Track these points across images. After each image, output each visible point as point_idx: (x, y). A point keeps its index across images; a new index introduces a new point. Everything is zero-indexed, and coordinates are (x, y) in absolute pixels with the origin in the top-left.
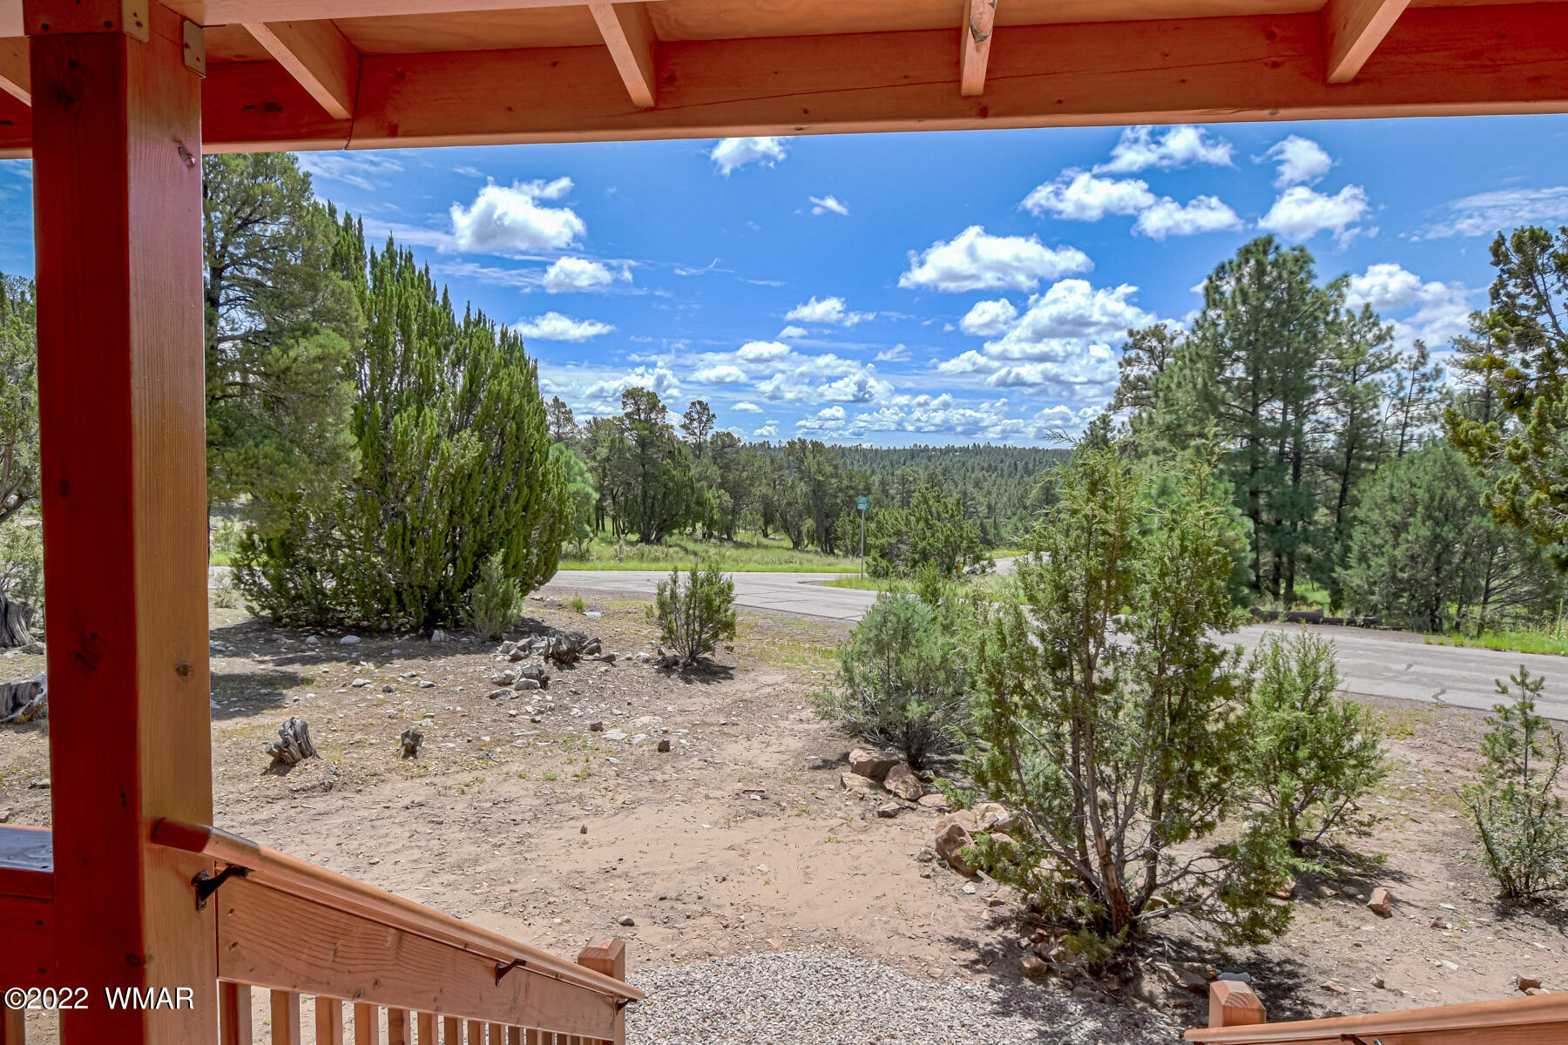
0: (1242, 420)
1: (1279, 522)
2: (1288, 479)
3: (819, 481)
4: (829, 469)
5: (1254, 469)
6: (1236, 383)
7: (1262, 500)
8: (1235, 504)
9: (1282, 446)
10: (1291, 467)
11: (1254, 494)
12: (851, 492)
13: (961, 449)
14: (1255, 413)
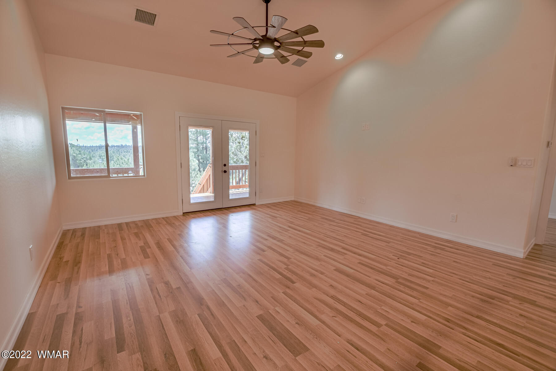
0: (195, 140)
1: (204, 162)
2: (205, 153)
3: (74, 156)
4: (78, 152)
5: (198, 151)
6: (193, 132)
7: (200, 157)
8: (194, 158)
9: (203, 146)
10: (205, 150)
11: (198, 156)
12: (85, 159)
13: (117, 146)
14: (197, 138)
